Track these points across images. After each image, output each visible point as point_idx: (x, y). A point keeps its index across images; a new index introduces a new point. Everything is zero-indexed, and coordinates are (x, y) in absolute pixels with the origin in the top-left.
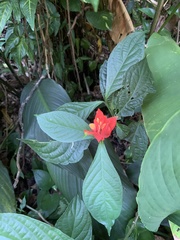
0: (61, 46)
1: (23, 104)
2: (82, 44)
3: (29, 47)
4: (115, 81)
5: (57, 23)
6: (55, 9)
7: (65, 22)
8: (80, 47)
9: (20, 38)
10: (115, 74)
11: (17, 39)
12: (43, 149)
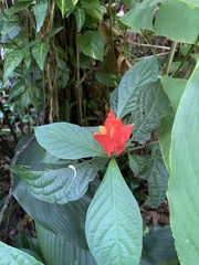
0: (68, 103)
1: (18, 153)
2: (90, 106)
3: (35, 95)
4: (128, 104)
5: (66, 77)
6: (65, 64)
7: (74, 79)
8: (87, 109)
9: (26, 87)
10: (127, 97)
11: (23, 88)
12: (37, 182)
